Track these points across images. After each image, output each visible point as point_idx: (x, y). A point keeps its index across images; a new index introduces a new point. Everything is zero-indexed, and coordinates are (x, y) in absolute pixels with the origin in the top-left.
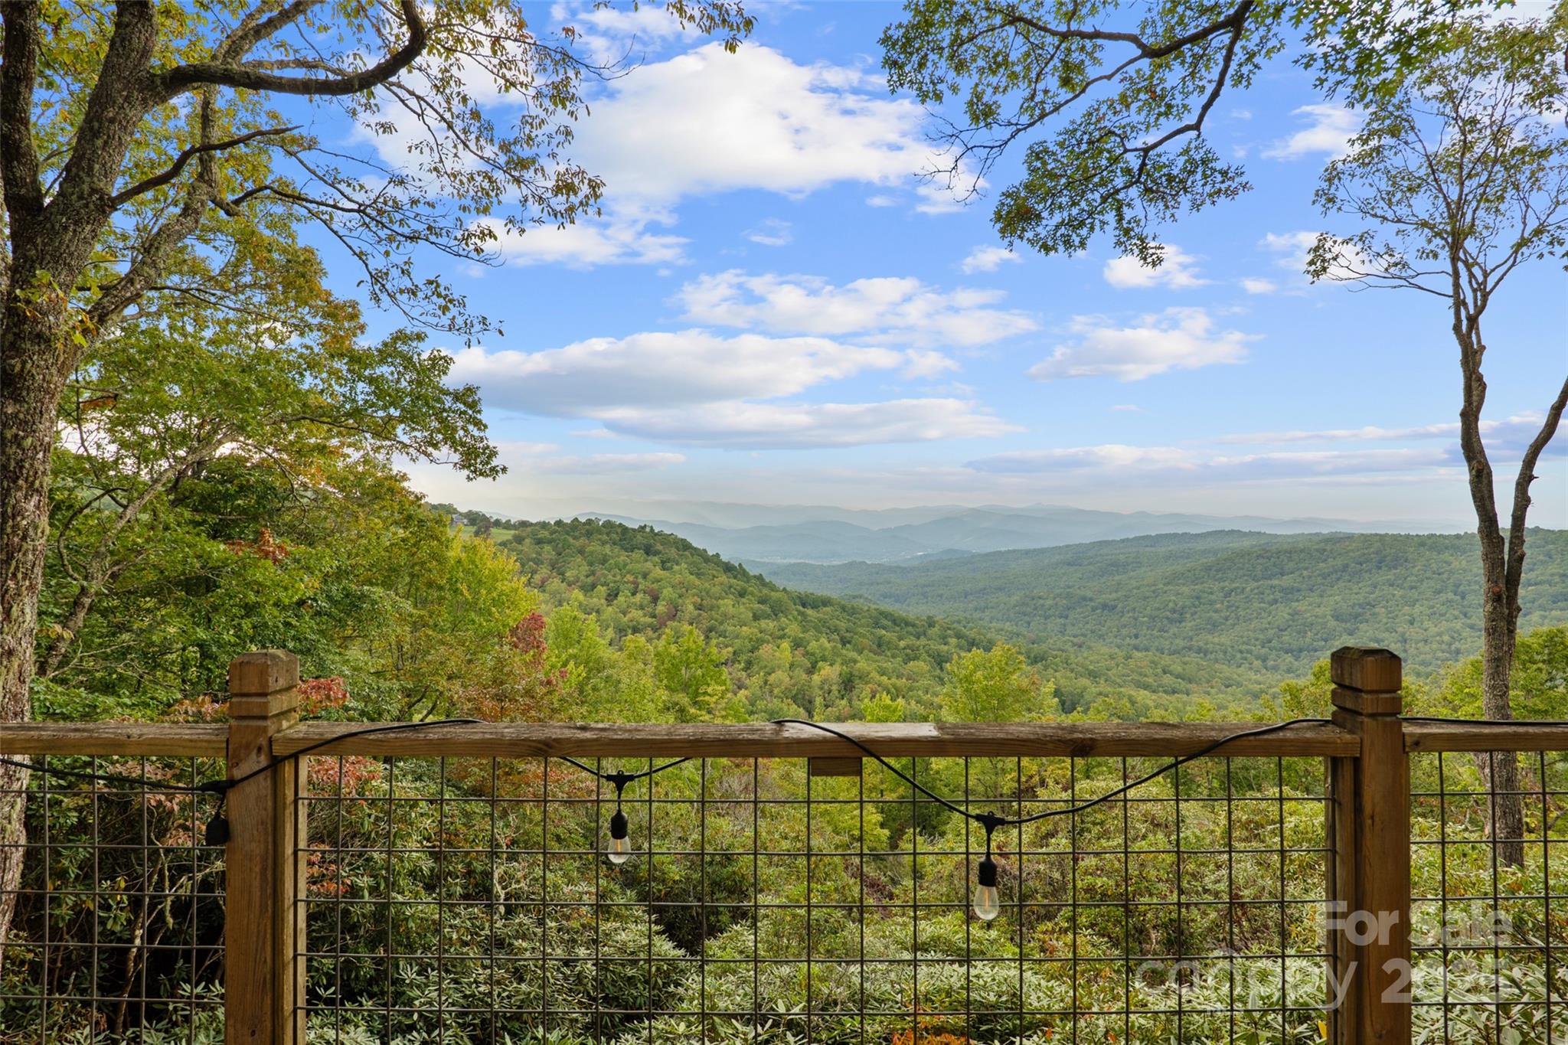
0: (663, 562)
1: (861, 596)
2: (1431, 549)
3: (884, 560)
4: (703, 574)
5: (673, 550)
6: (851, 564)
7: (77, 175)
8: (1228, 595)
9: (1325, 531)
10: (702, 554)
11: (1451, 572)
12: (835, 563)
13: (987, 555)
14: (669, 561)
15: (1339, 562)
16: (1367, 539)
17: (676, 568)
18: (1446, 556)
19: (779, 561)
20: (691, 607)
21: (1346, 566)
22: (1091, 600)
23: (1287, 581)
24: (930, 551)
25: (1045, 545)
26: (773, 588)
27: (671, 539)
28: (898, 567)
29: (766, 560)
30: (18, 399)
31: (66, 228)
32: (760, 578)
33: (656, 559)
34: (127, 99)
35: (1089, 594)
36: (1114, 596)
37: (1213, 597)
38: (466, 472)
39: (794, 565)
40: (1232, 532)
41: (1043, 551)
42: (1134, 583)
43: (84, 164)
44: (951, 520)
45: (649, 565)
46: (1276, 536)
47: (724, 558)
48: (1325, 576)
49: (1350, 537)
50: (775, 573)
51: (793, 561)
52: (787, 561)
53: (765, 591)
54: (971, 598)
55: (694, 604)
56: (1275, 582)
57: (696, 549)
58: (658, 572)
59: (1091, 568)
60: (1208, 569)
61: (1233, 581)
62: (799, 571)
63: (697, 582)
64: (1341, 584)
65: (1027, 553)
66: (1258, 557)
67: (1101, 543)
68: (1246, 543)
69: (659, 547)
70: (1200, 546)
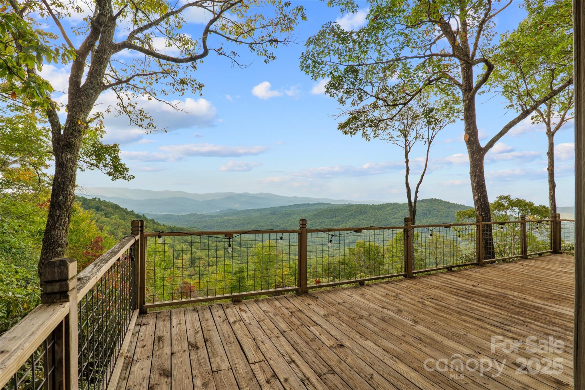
0: (106, 214)
1: (195, 227)
2: (373, 209)
3: (204, 213)
4: (126, 219)
5: (111, 209)
6: (191, 215)
7: (96, 76)
8: (321, 224)
9: (347, 203)
10: (125, 211)
11: (377, 216)
12: (184, 214)
13: (243, 211)
14: (109, 213)
15: (350, 213)
16: (357, 206)
17: (112, 217)
18: (376, 211)
19: (159, 213)
20: (121, 234)
21: (352, 214)
22: (279, 226)
23: (337, 219)
24: (222, 209)
25: (263, 208)
26: (158, 224)
27: (109, 204)
28: (210, 216)
29: (153, 213)
30: (71, 153)
31: (92, 94)
32: (153, 221)
33: (102, 213)
34: (110, 51)
35: (278, 224)
36: (287, 225)
37: (316, 224)
38: (111, 177)
39: (166, 215)
40: (322, 203)
41: (263, 209)
42: (293, 220)
43: (98, 73)
44: (231, 197)
45: (98, 215)
46: (334, 205)
47: (136, 212)
48: (347, 217)
49: (353, 205)
50: (158, 219)
51: (165, 213)
52: (162, 213)
53: (156, 226)
54: (238, 227)
55: (122, 232)
56: (334, 219)
57: (122, 208)
58: (103, 219)
59: (279, 215)
60: (315, 215)
61: (322, 219)
62: (167, 217)
63: (124, 223)
64: (351, 219)
65: (258, 210)
66: (329, 211)
67: (282, 207)
68: (326, 207)
69: (103, 207)
70: (313, 208)
